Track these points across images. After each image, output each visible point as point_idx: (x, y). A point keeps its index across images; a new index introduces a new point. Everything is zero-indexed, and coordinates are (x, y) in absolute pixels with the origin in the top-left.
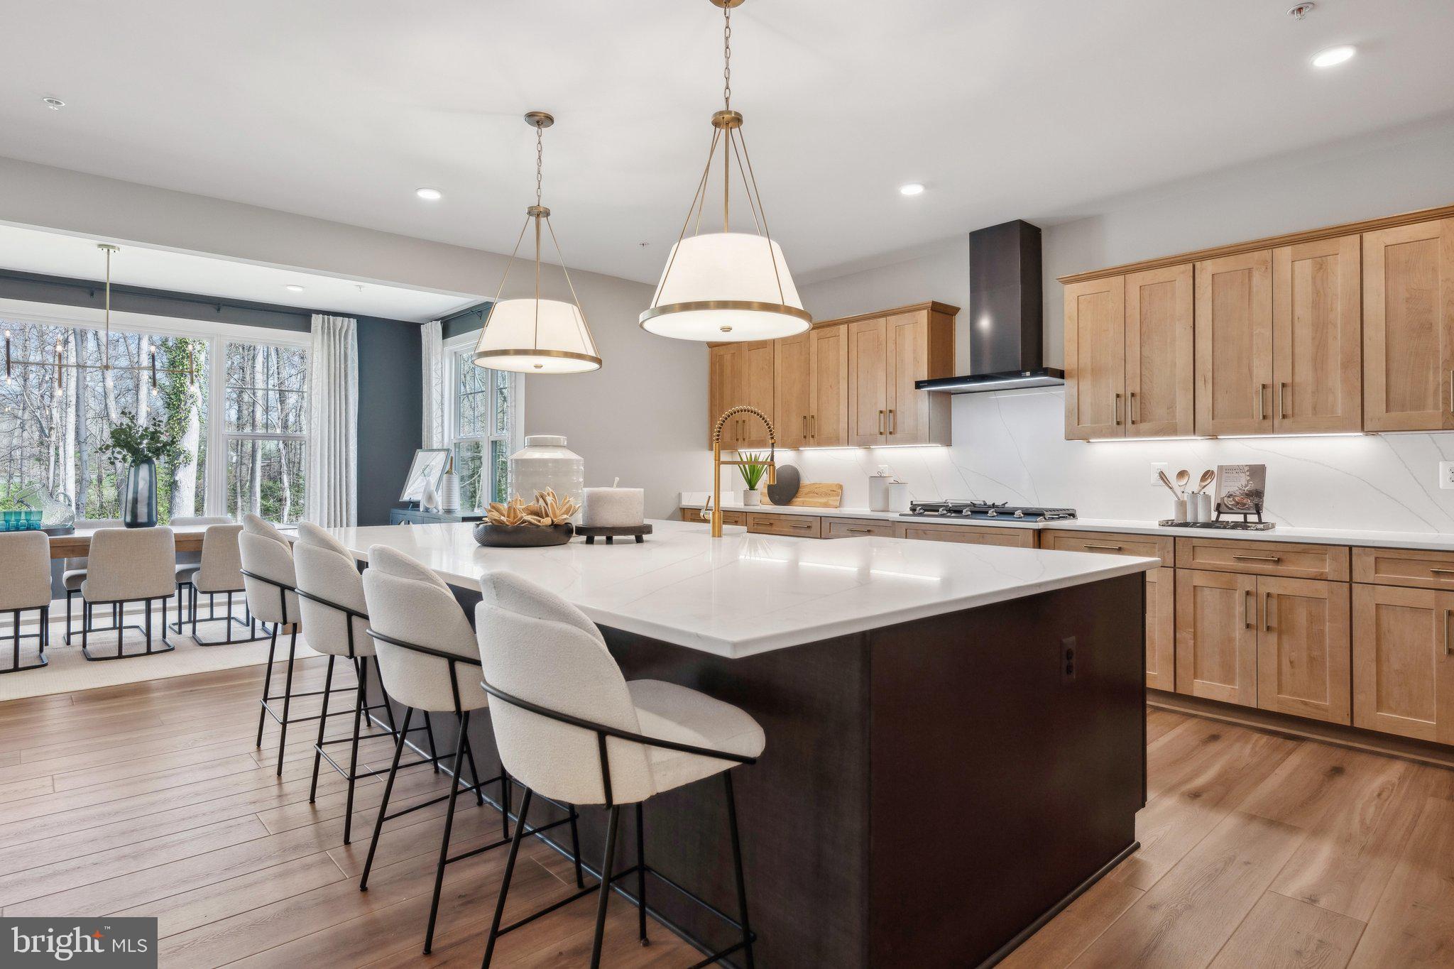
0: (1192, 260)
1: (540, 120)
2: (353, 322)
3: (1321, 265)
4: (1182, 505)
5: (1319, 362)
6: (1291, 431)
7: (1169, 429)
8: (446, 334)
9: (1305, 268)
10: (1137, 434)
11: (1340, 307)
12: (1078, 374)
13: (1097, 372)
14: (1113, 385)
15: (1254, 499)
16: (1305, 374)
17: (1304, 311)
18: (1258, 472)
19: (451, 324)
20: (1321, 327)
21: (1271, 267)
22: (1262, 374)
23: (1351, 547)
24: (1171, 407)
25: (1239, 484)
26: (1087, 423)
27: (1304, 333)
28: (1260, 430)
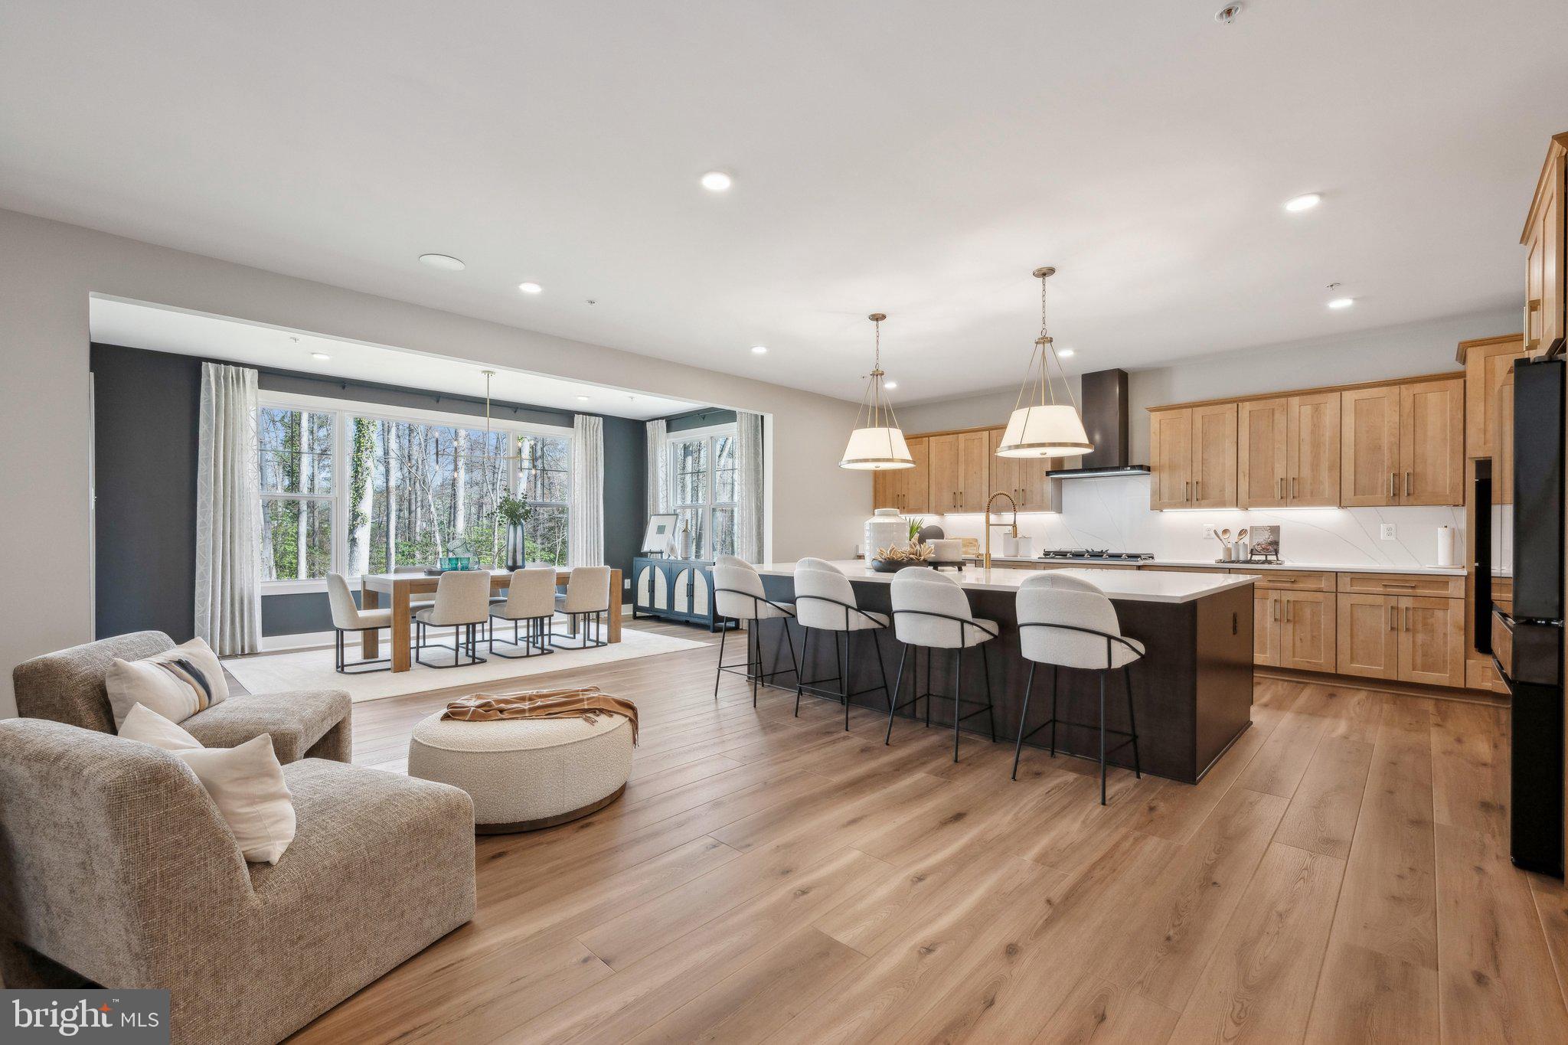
0: (1238, 401)
1: (877, 318)
2: (601, 419)
3: (1317, 409)
4: (1228, 551)
5: (1315, 467)
6: (1298, 506)
7: (1221, 503)
8: (669, 429)
9: (1307, 410)
10: (1200, 506)
11: (1328, 434)
12: (1160, 469)
13: (1173, 468)
14: (1183, 477)
15: (1274, 546)
16: (1306, 472)
17: (1306, 434)
18: (1275, 530)
19: (674, 422)
20: (1316, 445)
21: (1286, 409)
22: (1280, 472)
23: (1337, 573)
24: (1222, 490)
25: (1264, 538)
26: (1165, 499)
27: (1306, 448)
28: (1279, 505)
